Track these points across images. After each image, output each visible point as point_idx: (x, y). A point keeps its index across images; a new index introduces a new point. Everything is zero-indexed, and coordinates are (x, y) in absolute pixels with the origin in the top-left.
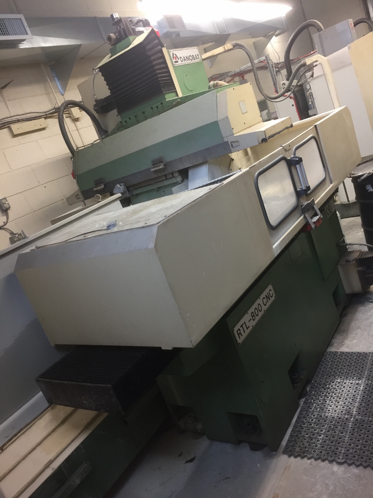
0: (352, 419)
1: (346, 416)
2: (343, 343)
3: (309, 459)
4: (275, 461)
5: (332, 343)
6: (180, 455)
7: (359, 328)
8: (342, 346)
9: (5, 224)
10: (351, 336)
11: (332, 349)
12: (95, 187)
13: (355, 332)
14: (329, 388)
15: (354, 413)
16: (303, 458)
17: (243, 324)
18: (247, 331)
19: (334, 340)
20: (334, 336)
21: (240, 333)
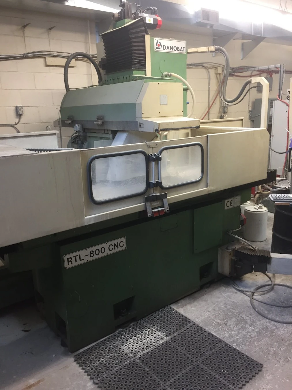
0: (132, 359)
1: (131, 355)
2: (185, 306)
3: (83, 369)
4: (65, 358)
5: (178, 302)
6: (24, 324)
7: (206, 301)
8: (182, 307)
9: (16, 124)
10: (196, 303)
11: (174, 307)
12: (67, 121)
13: (200, 303)
14: (143, 331)
15: (139, 356)
16: (80, 366)
17: (77, 256)
18: (79, 262)
19: (182, 301)
20: (185, 298)
21: (71, 261)
